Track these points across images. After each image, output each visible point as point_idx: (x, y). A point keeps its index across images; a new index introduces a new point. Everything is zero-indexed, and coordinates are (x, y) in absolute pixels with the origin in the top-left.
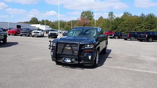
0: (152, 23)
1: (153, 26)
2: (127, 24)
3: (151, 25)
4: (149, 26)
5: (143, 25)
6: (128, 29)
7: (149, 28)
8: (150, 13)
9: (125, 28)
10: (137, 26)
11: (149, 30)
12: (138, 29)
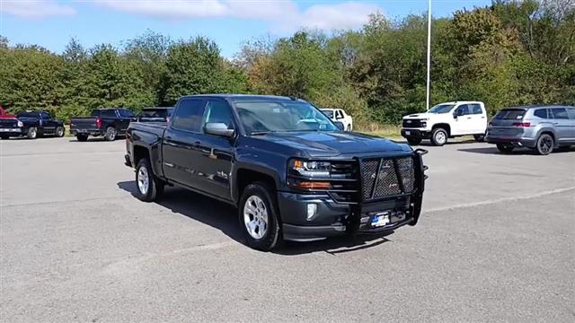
0: (112, 78)
1: (117, 88)
2: (17, 76)
3: (112, 85)
4: (103, 87)
5: (81, 82)
6: (26, 98)
7: (105, 94)
8: (101, 45)
9: (14, 96)
10: (59, 86)
11: (104, 100)
12: (64, 98)
